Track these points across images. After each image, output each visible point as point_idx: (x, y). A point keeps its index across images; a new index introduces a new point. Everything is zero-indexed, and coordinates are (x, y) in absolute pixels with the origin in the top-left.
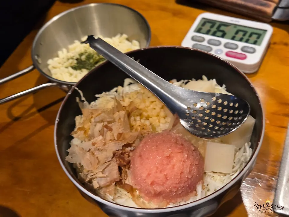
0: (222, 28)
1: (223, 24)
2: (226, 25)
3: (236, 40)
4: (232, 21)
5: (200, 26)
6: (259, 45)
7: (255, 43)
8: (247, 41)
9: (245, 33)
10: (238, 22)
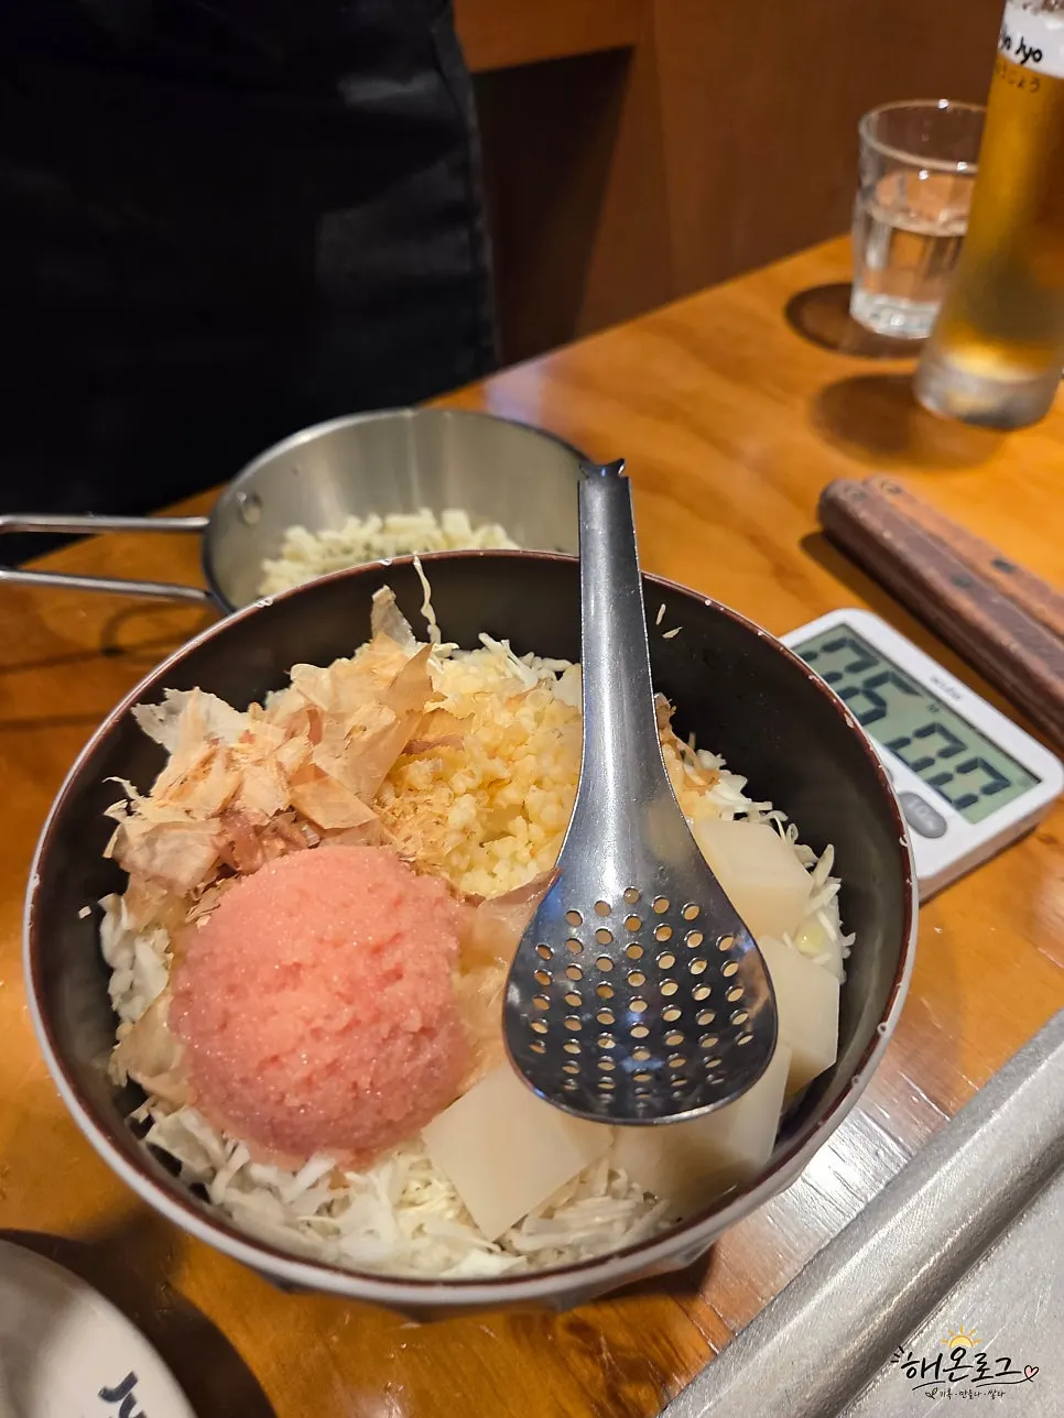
0: (886, 691)
1: (899, 675)
2: (908, 685)
3: (900, 757)
4: (936, 681)
5: (815, 647)
6: (973, 821)
7: (964, 803)
8: (937, 783)
9: (956, 746)
10: (958, 697)
